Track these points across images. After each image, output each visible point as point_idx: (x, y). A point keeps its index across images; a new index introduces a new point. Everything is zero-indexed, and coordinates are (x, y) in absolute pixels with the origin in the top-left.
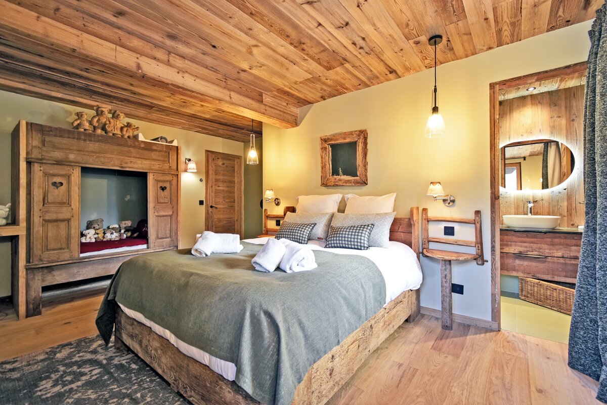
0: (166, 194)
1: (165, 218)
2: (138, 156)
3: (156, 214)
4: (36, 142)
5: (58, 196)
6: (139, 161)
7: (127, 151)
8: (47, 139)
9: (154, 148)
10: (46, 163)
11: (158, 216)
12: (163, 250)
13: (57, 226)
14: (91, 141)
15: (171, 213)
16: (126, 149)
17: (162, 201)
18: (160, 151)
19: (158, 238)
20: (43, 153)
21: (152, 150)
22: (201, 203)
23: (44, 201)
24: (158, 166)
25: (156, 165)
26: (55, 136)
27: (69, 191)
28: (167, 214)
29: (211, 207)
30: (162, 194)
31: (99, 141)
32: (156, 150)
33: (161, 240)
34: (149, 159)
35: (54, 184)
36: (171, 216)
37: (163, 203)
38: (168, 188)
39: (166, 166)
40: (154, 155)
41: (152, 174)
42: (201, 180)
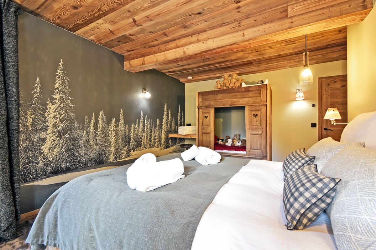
0: (257, 119)
1: (257, 135)
2: (241, 97)
3: (251, 132)
4: (201, 100)
5: (207, 122)
6: (241, 100)
7: (235, 95)
8: (204, 97)
9: (250, 89)
10: (203, 108)
11: (251, 134)
12: (255, 157)
13: (206, 136)
14: (219, 94)
15: (260, 132)
16: (234, 94)
17: (254, 124)
18: (254, 91)
19: (251, 148)
20: (203, 104)
21: (249, 91)
22: (314, 125)
23: (202, 124)
24: (253, 101)
25: (251, 100)
26: (207, 95)
27: (210, 120)
28: (258, 133)
29: (325, 129)
30: (255, 119)
31: (222, 93)
32: (252, 91)
33: (254, 150)
34: (247, 98)
35: (205, 117)
36: (261, 134)
37: (255, 125)
38: (259, 115)
39: (258, 100)
40: (250, 94)
41: (248, 107)
42: (313, 106)
